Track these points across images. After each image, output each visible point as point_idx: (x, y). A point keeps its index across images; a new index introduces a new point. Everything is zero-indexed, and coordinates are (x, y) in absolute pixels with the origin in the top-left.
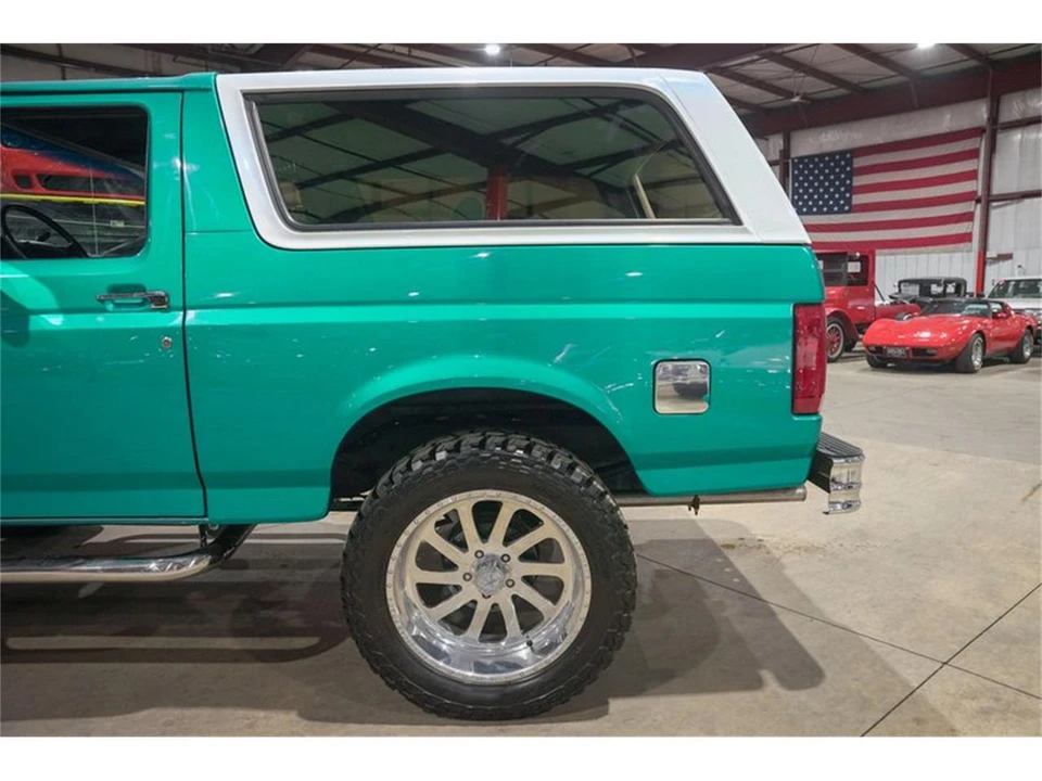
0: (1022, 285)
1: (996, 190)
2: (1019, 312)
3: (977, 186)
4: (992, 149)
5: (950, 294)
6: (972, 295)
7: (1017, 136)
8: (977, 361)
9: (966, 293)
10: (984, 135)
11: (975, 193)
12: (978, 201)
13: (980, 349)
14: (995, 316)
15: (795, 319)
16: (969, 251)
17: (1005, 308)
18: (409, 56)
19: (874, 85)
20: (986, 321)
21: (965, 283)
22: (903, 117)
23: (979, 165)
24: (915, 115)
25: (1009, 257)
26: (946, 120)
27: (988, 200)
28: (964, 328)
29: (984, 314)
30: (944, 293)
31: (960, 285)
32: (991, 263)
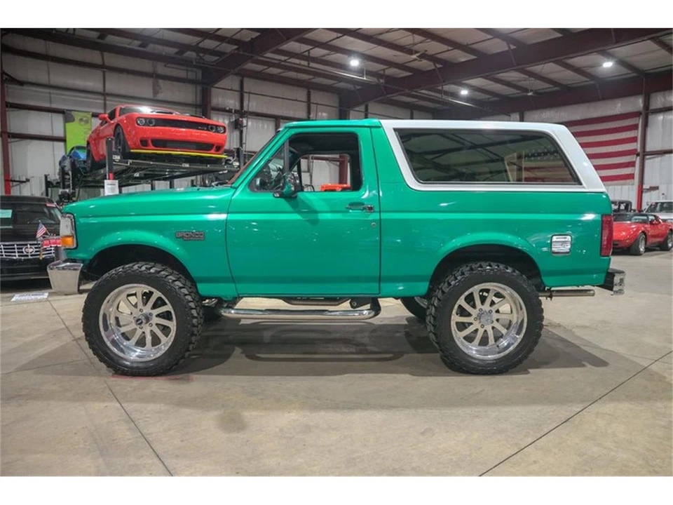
0: (665, 205)
1: (648, 149)
2: (665, 221)
3: (637, 146)
4: (646, 125)
5: (622, 210)
6: (634, 211)
7: (660, 117)
8: (642, 249)
9: (631, 210)
10: (641, 116)
11: (636, 150)
12: (638, 155)
13: (643, 242)
14: (651, 222)
15: (602, 221)
16: (633, 184)
17: (657, 218)
18: (308, 66)
19: (575, 85)
20: (646, 226)
21: (631, 203)
22: (593, 104)
23: (639, 133)
24: (600, 104)
25: (656, 188)
26: (618, 107)
27: (644, 154)
28: (634, 229)
29: (645, 222)
30: (619, 209)
31: (628, 205)
32: (646, 192)
